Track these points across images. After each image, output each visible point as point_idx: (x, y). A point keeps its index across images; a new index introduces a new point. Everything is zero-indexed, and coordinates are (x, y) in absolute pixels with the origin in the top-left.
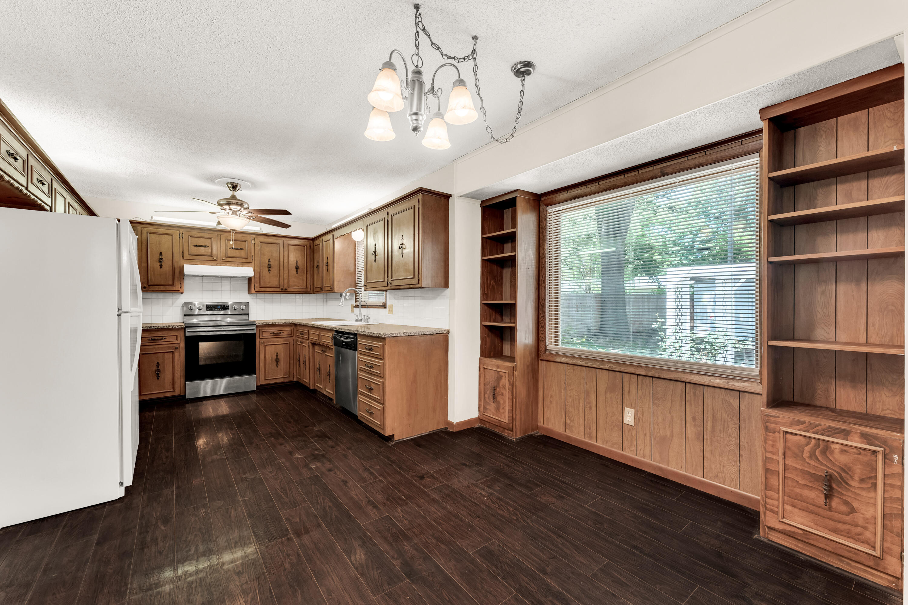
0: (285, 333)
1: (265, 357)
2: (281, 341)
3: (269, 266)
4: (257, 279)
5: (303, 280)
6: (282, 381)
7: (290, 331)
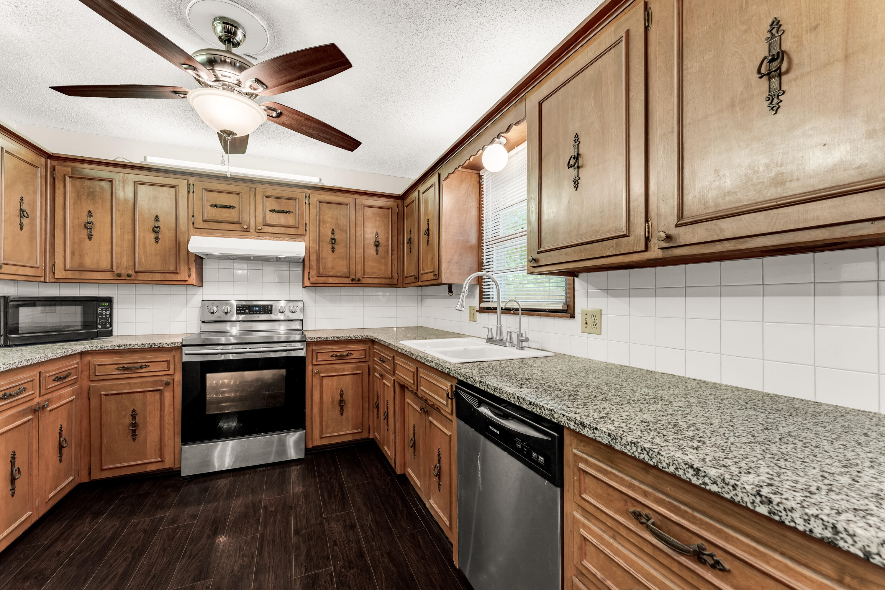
0: (356, 355)
1: (321, 398)
2: (348, 369)
3: (333, 241)
4: (314, 263)
5: (386, 265)
6: (349, 438)
7: (363, 352)
